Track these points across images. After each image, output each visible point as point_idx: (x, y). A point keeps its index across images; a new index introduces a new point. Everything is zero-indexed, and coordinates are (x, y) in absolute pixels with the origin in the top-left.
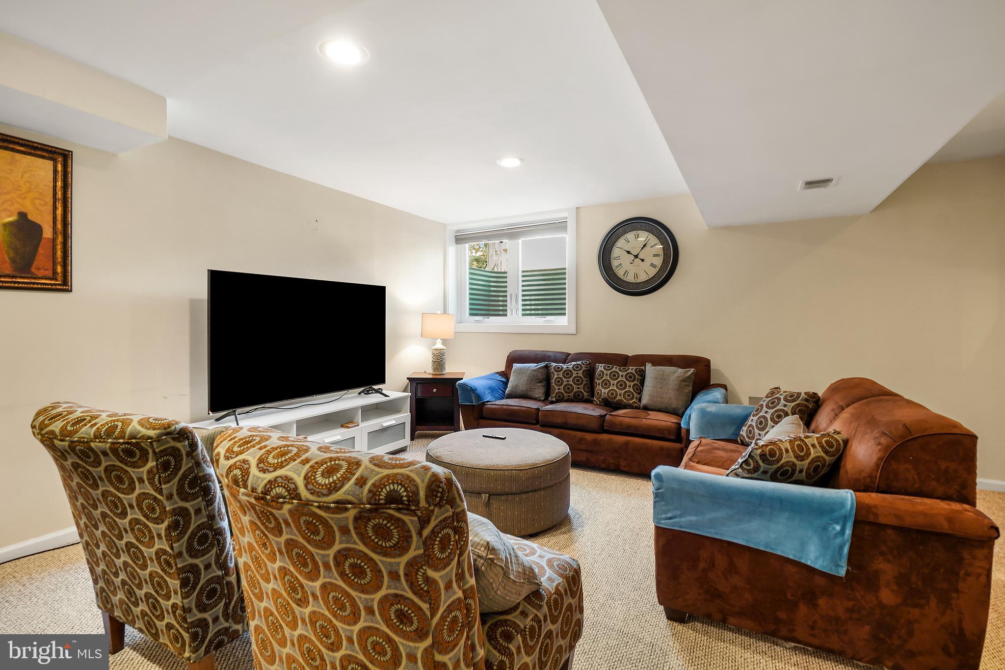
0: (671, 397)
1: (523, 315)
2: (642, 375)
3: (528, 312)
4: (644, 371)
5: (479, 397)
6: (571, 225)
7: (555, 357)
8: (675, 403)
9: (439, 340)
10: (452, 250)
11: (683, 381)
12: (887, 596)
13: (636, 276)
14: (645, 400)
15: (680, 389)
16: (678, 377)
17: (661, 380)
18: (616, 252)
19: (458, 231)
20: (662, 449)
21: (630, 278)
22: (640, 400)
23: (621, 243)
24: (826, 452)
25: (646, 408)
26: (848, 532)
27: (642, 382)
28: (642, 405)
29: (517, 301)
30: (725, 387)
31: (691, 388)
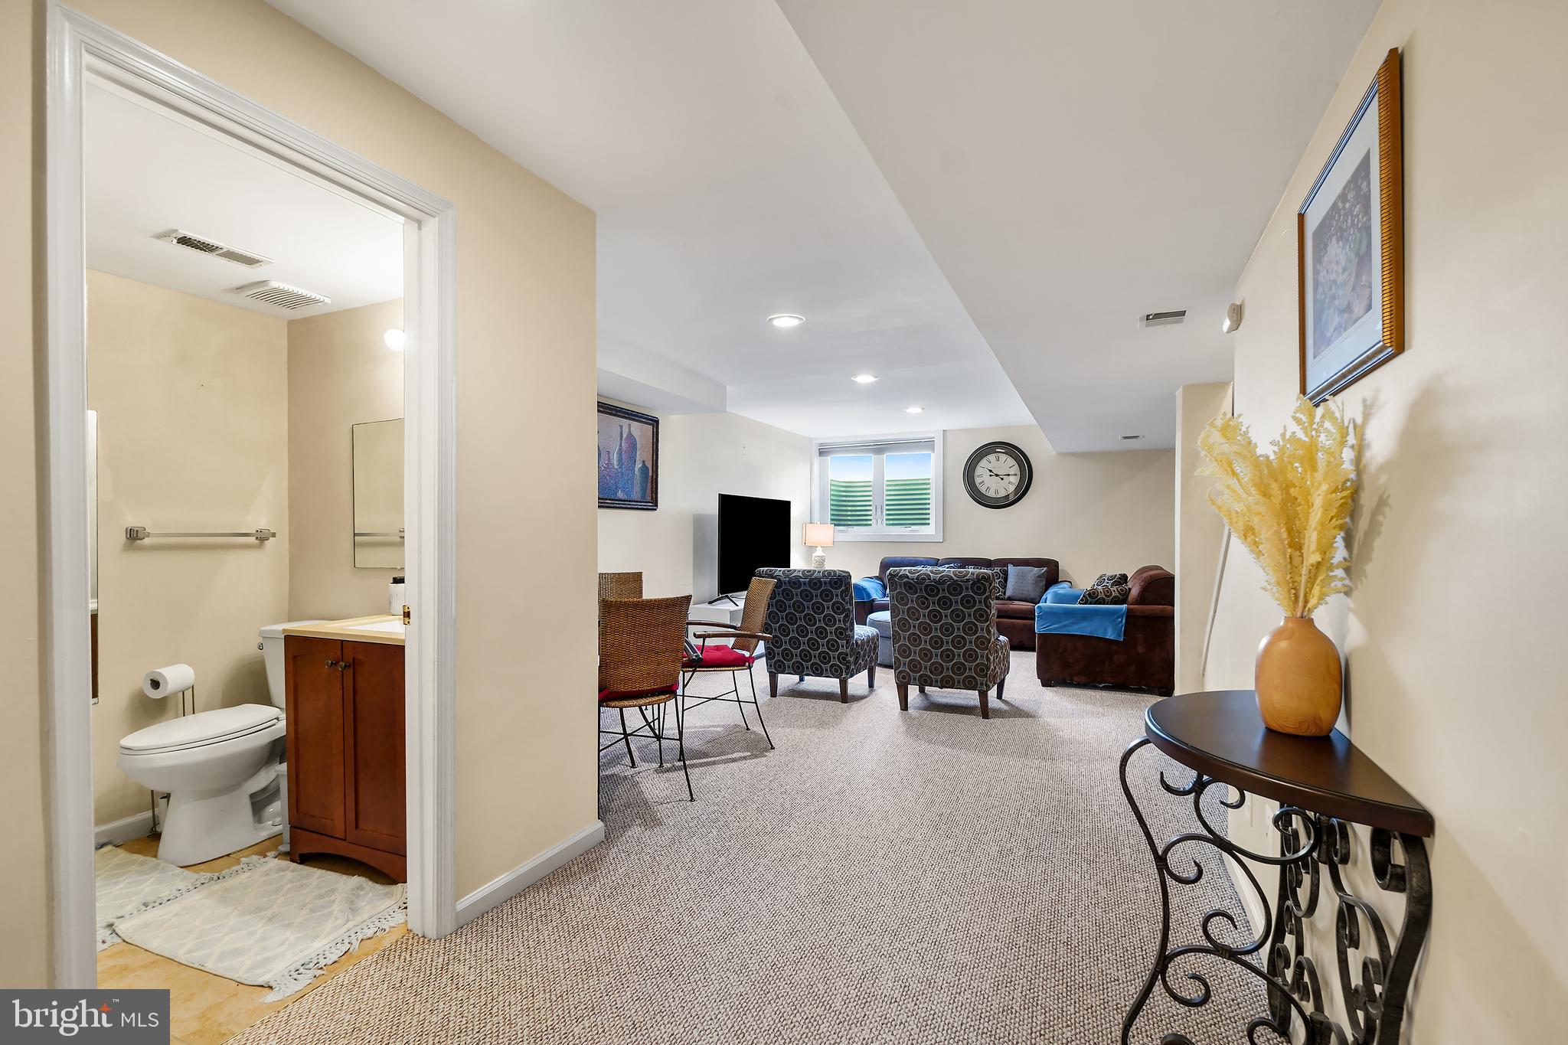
0: (1029, 589)
1: (887, 524)
2: (1006, 574)
3: (891, 522)
4: (1007, 571)
5: (869, 595)
6: (939, 445)
7: (927, 561)
8: (1032, 595)
9: (819, 548)
10: (817, 460)
11: (1038, 577)
12: (1141, 649)
13: (997, 492)
14: (1008, 594)
15: (1036, 583)
16: (1035, 574)
17: (1021, 577)
18: (979, 471)
19: (821, 445)
20: (1025, 625)
21: (991, 494)
22: (1005, 594)
23: (984, 463)
24: (1120, 594)
25: (1010, 599)
26: (1124, 621)
27: (1006, 580)
28: (1006, 597)
29: (882, 512)
30: (1070, 582)
31: (1044, 583)
